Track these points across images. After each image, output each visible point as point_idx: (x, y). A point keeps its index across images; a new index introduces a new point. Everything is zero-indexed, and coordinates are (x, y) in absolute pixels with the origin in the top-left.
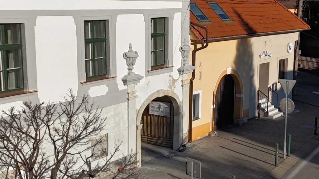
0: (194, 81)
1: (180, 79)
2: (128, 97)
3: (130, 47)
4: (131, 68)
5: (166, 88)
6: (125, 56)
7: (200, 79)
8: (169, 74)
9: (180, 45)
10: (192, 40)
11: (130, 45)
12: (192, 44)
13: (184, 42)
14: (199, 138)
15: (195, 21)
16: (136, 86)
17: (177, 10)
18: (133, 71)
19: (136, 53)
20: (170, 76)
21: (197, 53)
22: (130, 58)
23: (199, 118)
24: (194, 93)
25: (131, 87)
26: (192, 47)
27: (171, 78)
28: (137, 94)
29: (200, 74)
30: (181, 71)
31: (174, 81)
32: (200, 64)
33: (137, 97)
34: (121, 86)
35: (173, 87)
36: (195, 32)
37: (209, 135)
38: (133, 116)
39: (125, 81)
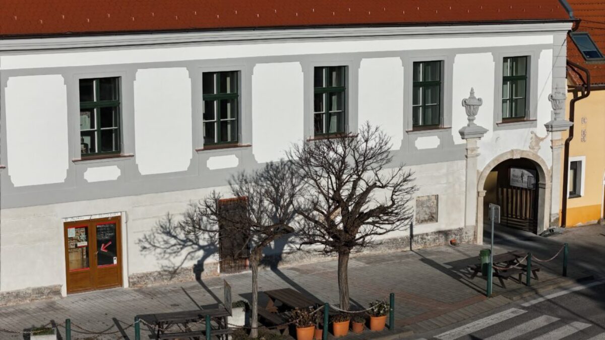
0: (571, 143)
1: (550, 138)
2: (466, 154)
3: (472, 93)
4: (471, 118)
5: (527, 148)
6: (465, 103)
7: (583, 140)
8: (532, 129)
9: (549, 91)
10: (569, 87)
11: (472, 90)
12: (569, 91)
13: (555, 88)
14: (580, 224)
15: (579, 61)
16: (478, 141)
17: (546, 47)
18: (475, 122)
19: (480, 100)
20: (532, 133)
21: (577, 104)
22: (471, 106)
23: (580, 196)
24: (571, 159)
25: (470, 143)
26: (571, 96)
27: (533, 135)
28: (479, 151)
29: (584, 133)
30: (549, 127)
31: (539, 140)
32: (584, 120)
33: (477, 155)
34: (458, 140)
35: (537, 148)
36: (573, 75)
37: (599, 222)
38: (474, 178)
39: (462, 134)
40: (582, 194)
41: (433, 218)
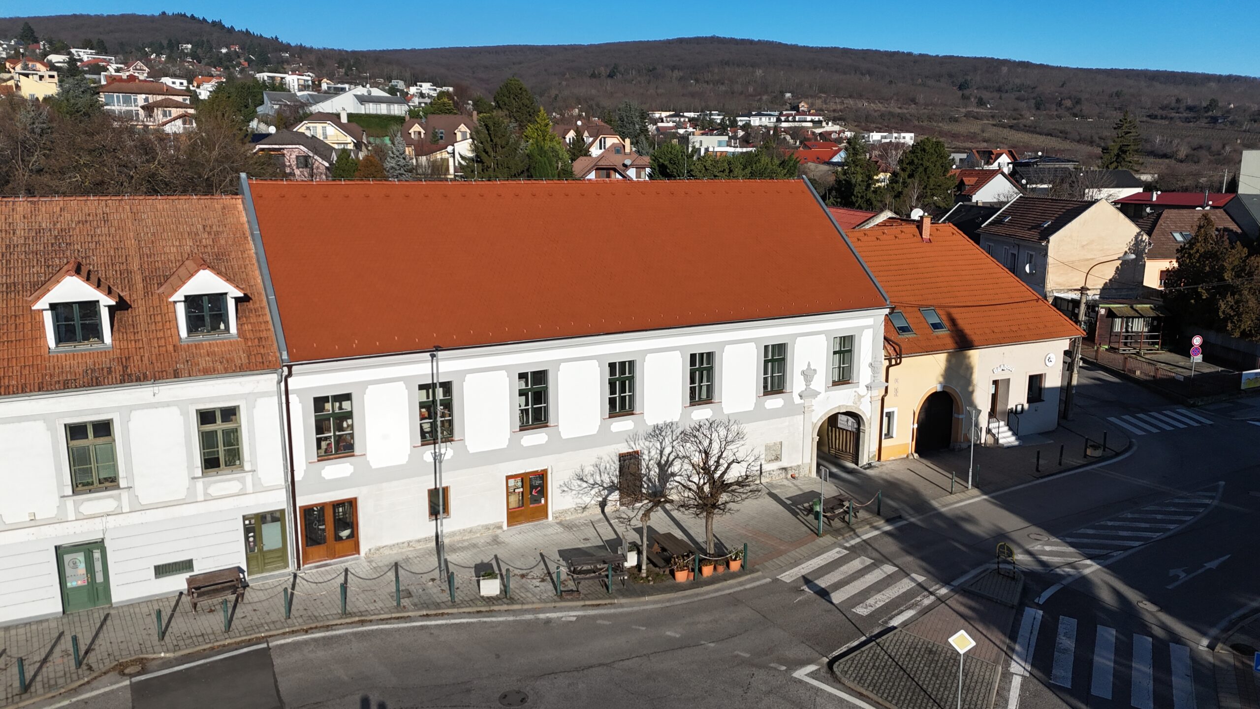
0: (886, 398)
1: (869, 395)
2: (803, 410)
3: (809, 364)
4: (808, 384)
5: (850, 403)
6: (803, 373)
7: (896, 395)
8: (854, 389)
9: (870, 361)
10: (885, 357)
11: (809, 363)
12: (885, 359)
13: (874, 357)
14: (893, 458)
15: (893, 337)
16: (813, 400)
17: (868, 327)
18: (811, 386)
19: (815, 370)
20: (855, 392)
21: (891, 369)
23: (892, 437)
24: (886, 410)
25: (807, 402)
26: (887, 363)
27: (856, 394)
28: (814, 408)
29: (896, 390)
30: (868, 387)
31: (860, 397)
32: (896, 380)
33: (813, 411)
34: (797, 400)
35: (858, 403)
36: (889, 347)
37: (908, 456)
38: (809, 428)
39: (801, 396)
40: (894, 436)
41: (777, 458)
